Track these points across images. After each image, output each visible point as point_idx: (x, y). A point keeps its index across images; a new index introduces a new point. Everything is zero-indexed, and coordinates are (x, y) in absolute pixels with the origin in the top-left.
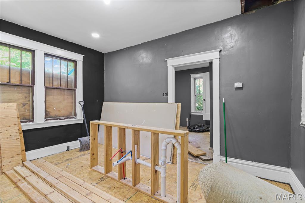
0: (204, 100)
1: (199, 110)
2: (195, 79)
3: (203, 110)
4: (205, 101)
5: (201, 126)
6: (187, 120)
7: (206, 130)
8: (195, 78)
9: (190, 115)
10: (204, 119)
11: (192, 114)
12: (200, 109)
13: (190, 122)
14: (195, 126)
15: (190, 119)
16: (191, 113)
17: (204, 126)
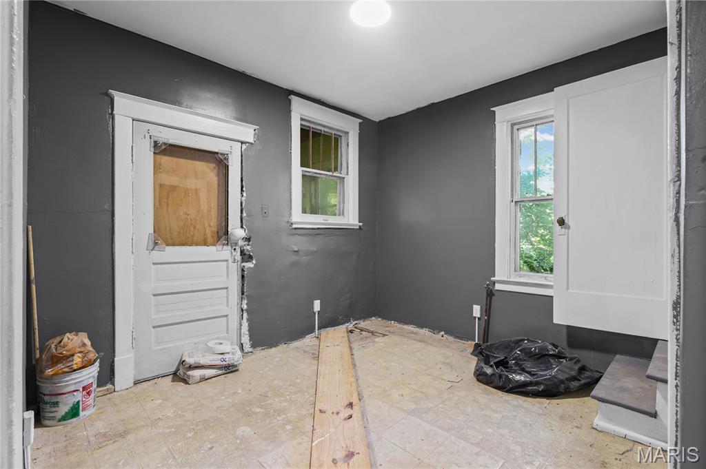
0: (561, 222)
1: (532, 269)
2: (515, 126)
3: (551, 270)
4: (569, 228)
5: (542, 357)
6: (477, 311)
7: (575, 384)
8: (513, 125)
9: (490, 294)
10: (560, 318)
11: (498, 287)
12: (537, 264)
13: (488, 322)
14: (513, 349)
15: (487, 311)
16: (494, 283)
17: (559, 356)
